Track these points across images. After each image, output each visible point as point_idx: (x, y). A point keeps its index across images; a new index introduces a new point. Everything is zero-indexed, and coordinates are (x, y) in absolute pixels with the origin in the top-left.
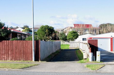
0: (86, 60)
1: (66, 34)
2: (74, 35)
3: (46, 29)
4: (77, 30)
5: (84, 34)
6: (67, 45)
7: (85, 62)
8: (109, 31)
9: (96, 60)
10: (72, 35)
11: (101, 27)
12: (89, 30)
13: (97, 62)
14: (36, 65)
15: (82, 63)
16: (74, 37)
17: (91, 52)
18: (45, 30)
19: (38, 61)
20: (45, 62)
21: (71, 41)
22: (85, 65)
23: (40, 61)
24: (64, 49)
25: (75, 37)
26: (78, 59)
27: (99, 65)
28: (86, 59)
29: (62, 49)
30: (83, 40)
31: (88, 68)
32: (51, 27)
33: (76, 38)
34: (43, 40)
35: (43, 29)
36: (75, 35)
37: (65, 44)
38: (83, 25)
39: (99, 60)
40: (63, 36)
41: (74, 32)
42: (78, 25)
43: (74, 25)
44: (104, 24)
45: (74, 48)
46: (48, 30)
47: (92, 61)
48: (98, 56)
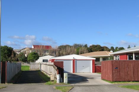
0: (53, 82)
1: (26, 55)
2: (34, 57)
3: (5, 49)
4: (37, 52)
5: (43, 55)
6: (27, 66)
7: (52, 84)
8: (69, 52)
9: (63, 82)
10: (33, 57)
11: (60, 49)
12: (49, 51)
13: (65, 84)
14: (4, 87)
15: (50, 84)
16: (34, 58)
17: (59, 74)
18: (4, 51)
19: (5, 83)
20: (11, 84)
21: (31, 63)
22: (54, 87)
23: (6, 84)
24: (24, 70)
25: (36, 58)
26: (44, 81)
27: (68, 86)
28: (53, 80)
29: (22, 70)
30: (43, 62)
31: (59, 90)
32: (10, 48)
33: (37, 60)
34: (9, 61)
35: (2, 50)
36: (36, 56)
37: (25, 65)
38: (43, 46)
39: (67, 81)
40: (23, 57)
41: (35, 54)
42: (38, 46)
43: (34, 46)
44: (63, 46)
45: (34, 70)
46: (7, 50)
47: (60, 82)
48: (66, 77)
